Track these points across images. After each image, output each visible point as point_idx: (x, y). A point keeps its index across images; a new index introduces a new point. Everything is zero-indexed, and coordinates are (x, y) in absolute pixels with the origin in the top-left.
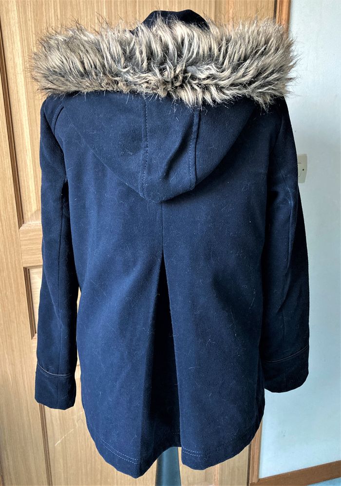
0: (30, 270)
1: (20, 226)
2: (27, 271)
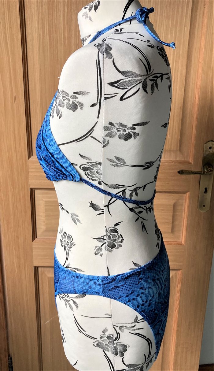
0: (35, 191)
1: (29, 157)
2: (32, 191)
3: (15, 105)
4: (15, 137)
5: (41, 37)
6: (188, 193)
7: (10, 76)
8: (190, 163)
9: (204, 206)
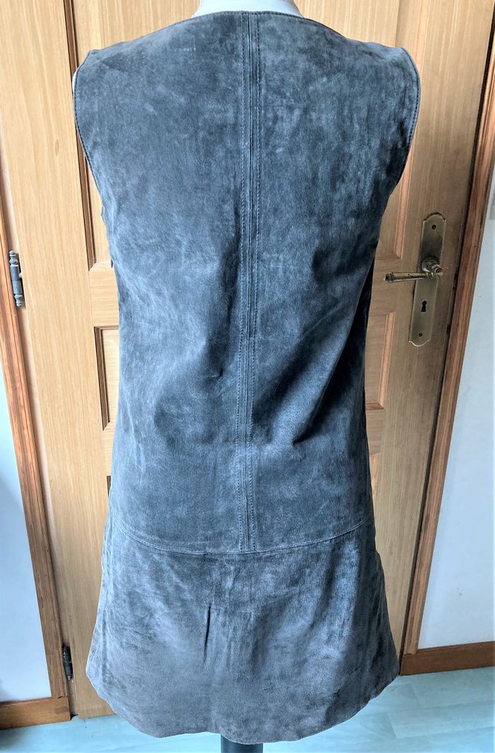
0: (104, 332)
1: (90, 266)
2: (98, 332)
3: (57, 159)
4: (60, 226)
5: (106, 14)
6: (392, 314)
7: (45, 98)
8: (399, 258)
9: (421, 335)
